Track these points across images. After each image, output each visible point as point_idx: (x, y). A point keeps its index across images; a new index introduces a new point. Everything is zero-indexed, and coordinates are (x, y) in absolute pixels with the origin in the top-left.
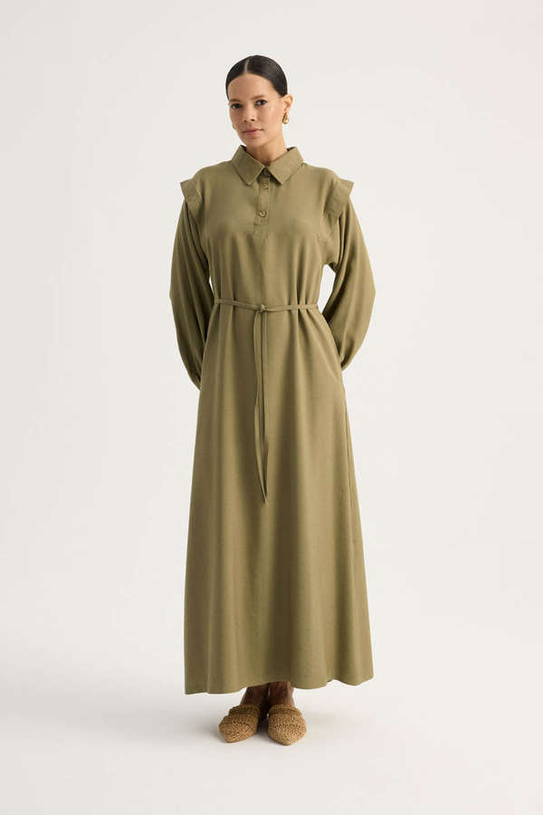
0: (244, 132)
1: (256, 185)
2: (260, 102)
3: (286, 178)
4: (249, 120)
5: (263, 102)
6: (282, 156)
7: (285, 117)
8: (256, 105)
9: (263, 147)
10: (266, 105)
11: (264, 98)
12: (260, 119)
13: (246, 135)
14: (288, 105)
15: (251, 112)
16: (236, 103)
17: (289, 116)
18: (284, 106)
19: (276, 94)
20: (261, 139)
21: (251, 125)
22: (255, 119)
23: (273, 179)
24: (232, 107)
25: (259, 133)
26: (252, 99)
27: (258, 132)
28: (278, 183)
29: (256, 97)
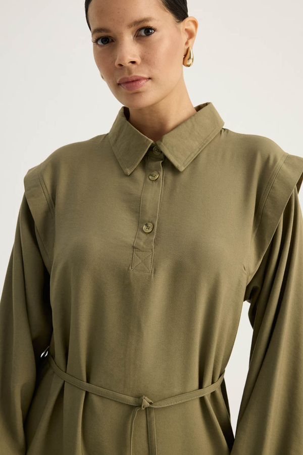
0: (119, 84)
1: (140, 175)
2: (144, 31)
3: (191, 159)
4: (126, 62)
5: (148, 31)
6: (184, 122)
7: (187, 55)
8: (138, 37)
9: (153, 108)
10: (155, 36)
11: (151, 24)
12: (146, 60)
13: (123, 89)
14: (191, 35)
15: (130, 49)
16: (103, 34)
17: (194, 52)
18: (185, 37)
19: (169, 17)
20: (149, 95)
21: (130, 72)
22: (138, 60)
23: (167, 164)
24: (96, 42)
25: (145, 85)
26: (130, 26)
27: (143, 82)
28: (174, 170)
29: (137, 23)
